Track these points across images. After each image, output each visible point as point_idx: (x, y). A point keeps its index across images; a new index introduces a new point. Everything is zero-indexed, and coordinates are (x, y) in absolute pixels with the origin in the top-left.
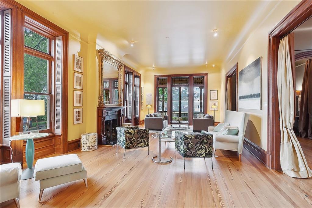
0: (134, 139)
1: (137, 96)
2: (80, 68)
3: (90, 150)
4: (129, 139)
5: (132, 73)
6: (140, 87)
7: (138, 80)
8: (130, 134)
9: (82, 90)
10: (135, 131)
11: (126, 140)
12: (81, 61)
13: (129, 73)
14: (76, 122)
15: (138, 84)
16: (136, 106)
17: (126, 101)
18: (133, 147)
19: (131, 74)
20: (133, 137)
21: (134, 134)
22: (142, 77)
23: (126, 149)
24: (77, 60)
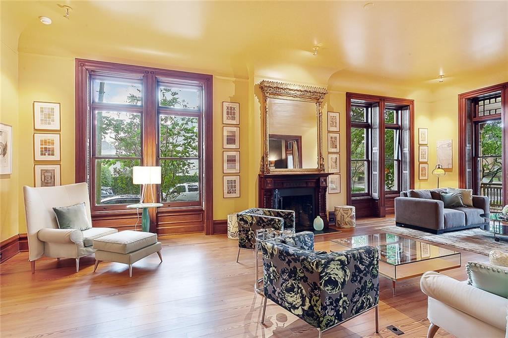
0: (252, 233)
1: (405, 149)
2: (234, 118)
3: (234, 238)
4: (243, 231)
5: (379, 103)
6: (411, 129)
7: (407, 113)
8: (246, 222)
9: (239, 150)
10: (253, 218)
11: (240, 231)
12: (234, 109)
13: (373, 105)
14: (226, 195)
15: (406, 123)
16: (404, 172)
17: (368, 161)
18: (251, 246)
19: (376, 106)
20: (249, 229)
21: (251, 224)
22: (417, 106)
23: (240, 247)
24: (228, 108)
